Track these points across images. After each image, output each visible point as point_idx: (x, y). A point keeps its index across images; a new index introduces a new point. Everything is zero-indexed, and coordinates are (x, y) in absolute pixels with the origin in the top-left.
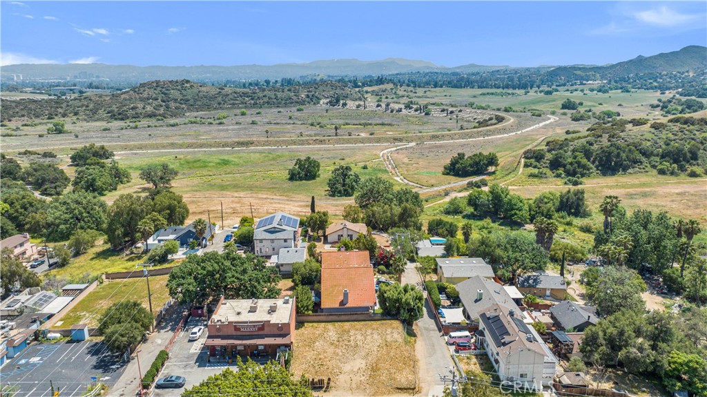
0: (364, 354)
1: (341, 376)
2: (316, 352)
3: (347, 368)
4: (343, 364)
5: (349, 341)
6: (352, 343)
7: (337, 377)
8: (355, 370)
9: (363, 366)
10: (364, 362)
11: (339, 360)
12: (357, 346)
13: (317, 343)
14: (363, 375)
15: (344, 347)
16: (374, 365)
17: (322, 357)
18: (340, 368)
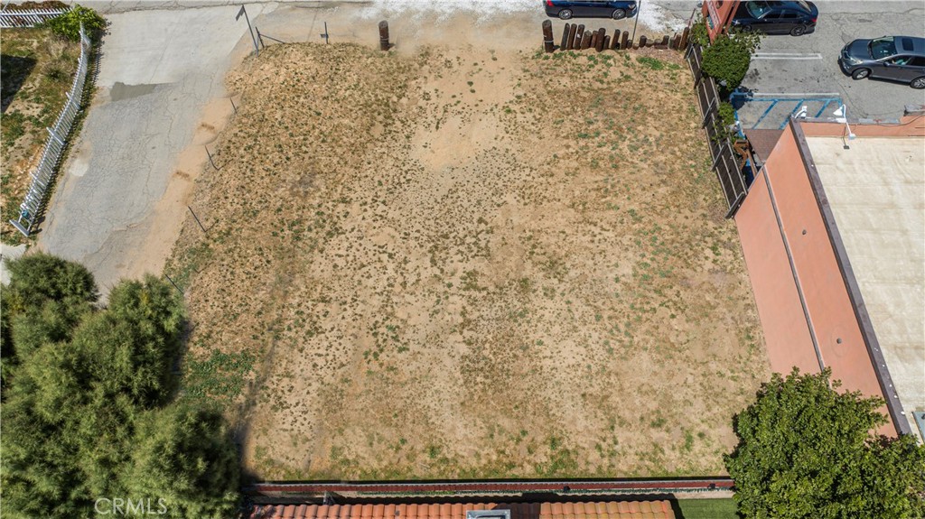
0: (410, 194)
1: (506, 95)
2: (621, 201)
3: (486, 132)
4: (502, 145)
5: (471, 279)
6: (458, 266)
7: (521, 93)
8: (454, 121)
9: (422, 135)
10: (417, 153)
11: (515, 166)
12: (436, 251)
13: (626, 269)
14: (426, 96)
15: (494, 240)
16: (378, 130)
17: (590, 178)
18: (513, 129)
